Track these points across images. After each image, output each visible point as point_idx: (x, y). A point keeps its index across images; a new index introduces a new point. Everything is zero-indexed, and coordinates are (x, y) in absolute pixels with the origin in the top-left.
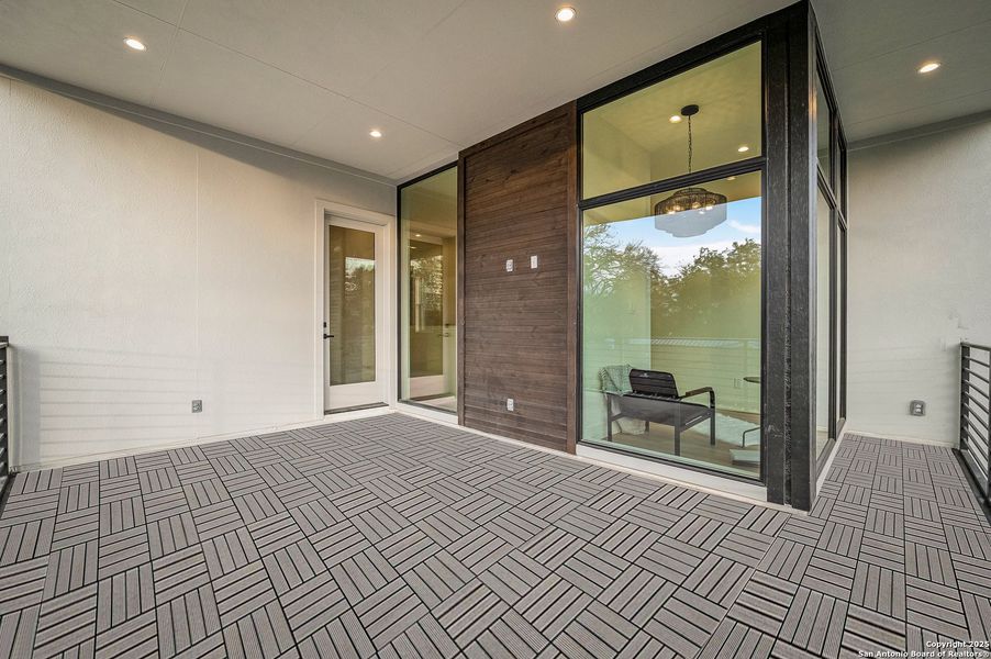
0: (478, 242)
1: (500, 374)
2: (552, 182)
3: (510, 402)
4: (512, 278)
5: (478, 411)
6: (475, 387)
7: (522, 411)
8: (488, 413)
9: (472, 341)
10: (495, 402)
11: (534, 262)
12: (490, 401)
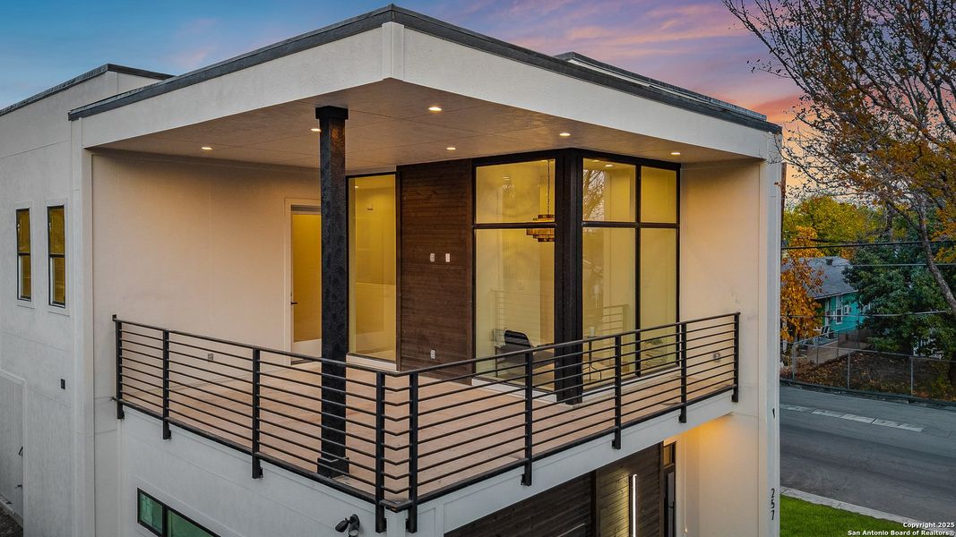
0: (411, 236)
1: (426, 332)
2: (458, 207)
3: (433, 352)
4: (434, 267)
5: (411, 359)
6: (409, 342)
7: (440, 358)
8: (419, 361)
9: (407, 308)
10: (423, 353)
11: (448, 258)
12: (419, 352)
